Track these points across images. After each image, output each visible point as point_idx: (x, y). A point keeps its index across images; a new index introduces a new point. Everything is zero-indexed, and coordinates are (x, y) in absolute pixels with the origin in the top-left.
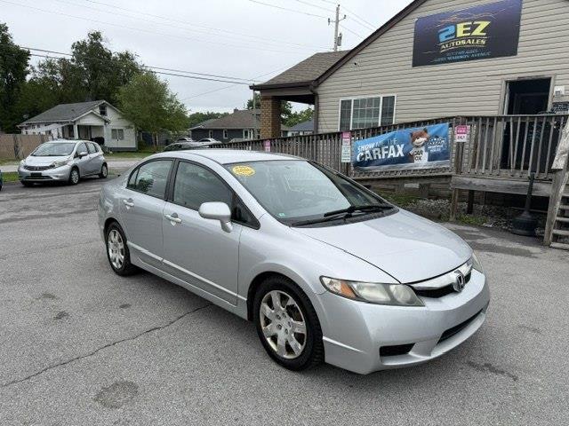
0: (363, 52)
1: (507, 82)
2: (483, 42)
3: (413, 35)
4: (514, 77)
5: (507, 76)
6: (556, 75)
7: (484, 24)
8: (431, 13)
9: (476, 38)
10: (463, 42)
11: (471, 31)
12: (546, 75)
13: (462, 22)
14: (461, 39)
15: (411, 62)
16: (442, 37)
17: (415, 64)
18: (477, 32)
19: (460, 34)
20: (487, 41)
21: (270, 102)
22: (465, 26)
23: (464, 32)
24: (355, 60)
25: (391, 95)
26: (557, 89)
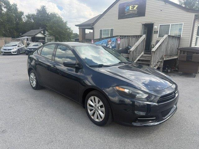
0: (105, 14)
1: (143, 25)
2: (136, 12)
3: (118, 9)
4: (144, 23)
5: (143, 23)
6: (155, 22)
7: (136, 6)
8: (123, 2)
9: (134, 10)
10: (131, 12)
11: (133, 8)
12: (152, 22)
13: (131, 5)
14: (131, 10)
15: (118, 18)
16: (126, 10)
17: (119, 18)
18: (135, 9)
19: (130, 9)
20: (137, 11)
21: (81, 30)
22: (132, 7)
23: (132, 8)
24: (103, 17)
25: (113, 28)
26: (155, 27)
